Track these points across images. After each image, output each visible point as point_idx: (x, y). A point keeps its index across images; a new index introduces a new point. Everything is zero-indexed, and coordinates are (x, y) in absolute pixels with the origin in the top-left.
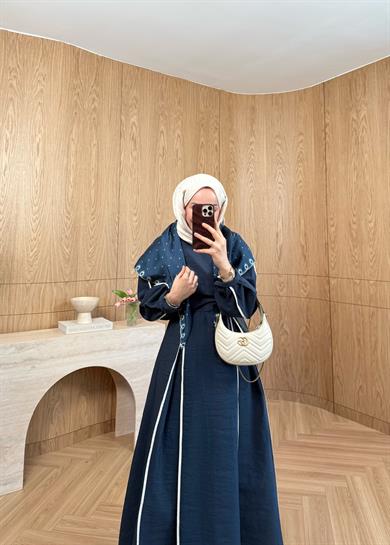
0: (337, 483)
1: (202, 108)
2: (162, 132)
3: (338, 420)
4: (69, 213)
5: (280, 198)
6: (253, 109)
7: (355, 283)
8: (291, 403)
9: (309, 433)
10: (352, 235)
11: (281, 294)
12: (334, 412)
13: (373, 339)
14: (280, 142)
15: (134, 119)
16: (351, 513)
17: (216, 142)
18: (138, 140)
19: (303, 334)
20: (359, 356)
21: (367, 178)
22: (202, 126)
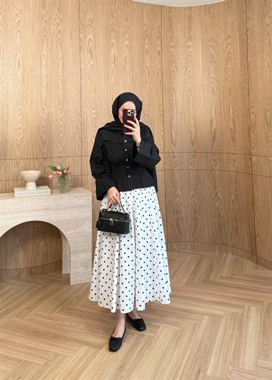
1: (146, 22)
2: (113, 44)
4: (44, 110)
5: (213, 90)
6: (190, 18)
11: (215, 168)
14: (212, 44)
15: (90, 36)
16: (236, 330)
17: (159, 48)
18: (94, 52)
19: (233, 201)
22: (147, 36)
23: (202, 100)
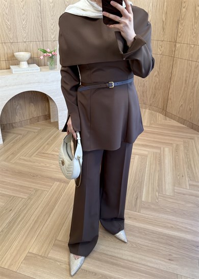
0: (155, 150)
3: (166, 120)
8: (144, 110)
9: (149, 125)
12: (165, 116)
16: (157, 165)
20: (184, 89)
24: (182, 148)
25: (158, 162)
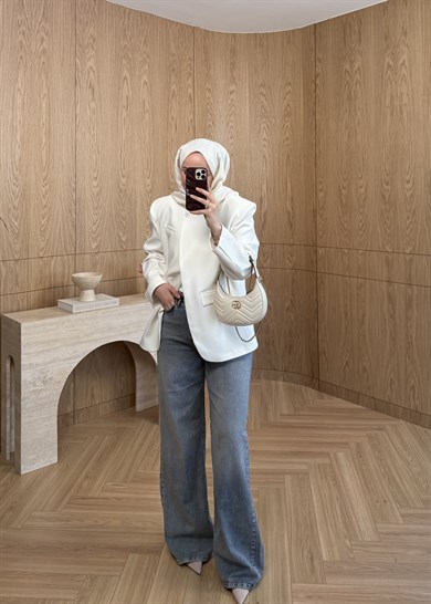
0: (319, 460)
1: (173, 50)
2: (125, 78)
3: (323, 398)
4: (16, 179)
5: (264, 157)
6: (233, 51)
7: (343, 253)
8: (273, 382)
9: (292, 413)
10: (341, 200)
11: (265, 265)
12: (319, 390)
13: (361, 312)
14: (264, 92)
15: (91, 63)
17: (190, 91)
18: (96, 89)
19: (288, 309)
21: (359, 138)
22: (173, 70)
23: (249, 170)
24: (368, 448)
25: (331, 483)
